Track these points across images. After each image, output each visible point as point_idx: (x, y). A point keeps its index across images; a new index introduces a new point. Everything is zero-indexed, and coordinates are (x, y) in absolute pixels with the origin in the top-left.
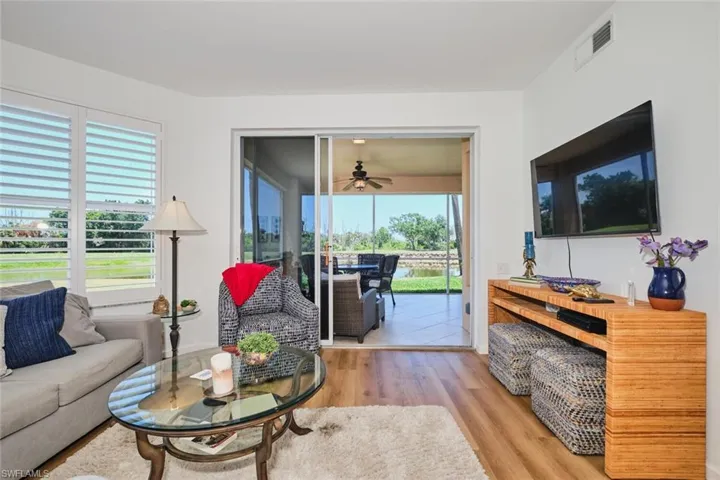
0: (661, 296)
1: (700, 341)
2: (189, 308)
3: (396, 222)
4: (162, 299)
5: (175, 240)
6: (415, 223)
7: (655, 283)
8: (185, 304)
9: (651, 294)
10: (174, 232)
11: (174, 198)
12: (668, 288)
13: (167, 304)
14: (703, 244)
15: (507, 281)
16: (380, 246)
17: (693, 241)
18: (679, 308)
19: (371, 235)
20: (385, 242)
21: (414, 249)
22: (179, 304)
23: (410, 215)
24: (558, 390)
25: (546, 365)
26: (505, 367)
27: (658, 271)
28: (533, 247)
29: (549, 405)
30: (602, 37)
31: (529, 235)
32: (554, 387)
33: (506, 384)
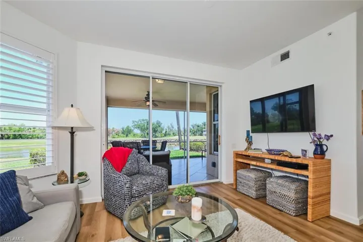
0: (318, 154)
1: (329, 169)
2: (83, 177)
3: (136, 123)
4: (63, 173)
5: (72, 133)
6: (146, 124)
7: (316, 150)
8: (80, 175)
9: (314, 154)
10: (72, 128)
11: (72, 106)
12: (320, 151)
13: (66, 176)
14: (332, 136)
15: (243, 151)
16: (127, 136)
17: (329, 135)
18: (323, 158)
19: (122, 130)
20: (130, 134)
21: (145, 137)
22: (75, 175)
23: (143, 120)
24: (285, 193)
25: (277, 184)
26: (250, 187)
27: (317, 145)
28: (252, 137)
29: (280, 200)
30: (285, 56)
31: (248, 132)
32: (282, 192)
33: (250, 195)
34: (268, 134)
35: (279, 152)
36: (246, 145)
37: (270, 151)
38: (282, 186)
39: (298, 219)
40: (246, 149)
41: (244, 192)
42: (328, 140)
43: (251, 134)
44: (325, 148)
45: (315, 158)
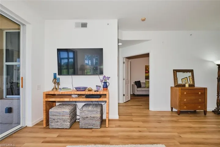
0: (105, 88)
7: (104, 85)
9: (103, 87)
12: (106, 86)
18: (107, 90)
24: (94, 116)
25: (89, 111)
26: (64, 121)
27: (104, 82)
28: (59, 78)
29: (90, 122)
30: (84, 25)
31: (55, 74)
32: (92, 116)
33: (64, 127)
34: (72, 76)
35: (84, 89)
36: (53, 86)
37: (78, 89)
38: (91, 111)
39: (102, 129)
40: (53, 89)
41: (58, 127)
42: (108, 79)
43: (58, 76)
44: (108, 84)
45: (104, 90)
